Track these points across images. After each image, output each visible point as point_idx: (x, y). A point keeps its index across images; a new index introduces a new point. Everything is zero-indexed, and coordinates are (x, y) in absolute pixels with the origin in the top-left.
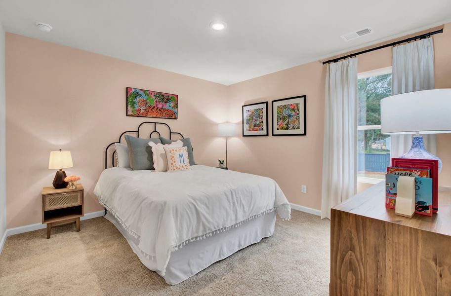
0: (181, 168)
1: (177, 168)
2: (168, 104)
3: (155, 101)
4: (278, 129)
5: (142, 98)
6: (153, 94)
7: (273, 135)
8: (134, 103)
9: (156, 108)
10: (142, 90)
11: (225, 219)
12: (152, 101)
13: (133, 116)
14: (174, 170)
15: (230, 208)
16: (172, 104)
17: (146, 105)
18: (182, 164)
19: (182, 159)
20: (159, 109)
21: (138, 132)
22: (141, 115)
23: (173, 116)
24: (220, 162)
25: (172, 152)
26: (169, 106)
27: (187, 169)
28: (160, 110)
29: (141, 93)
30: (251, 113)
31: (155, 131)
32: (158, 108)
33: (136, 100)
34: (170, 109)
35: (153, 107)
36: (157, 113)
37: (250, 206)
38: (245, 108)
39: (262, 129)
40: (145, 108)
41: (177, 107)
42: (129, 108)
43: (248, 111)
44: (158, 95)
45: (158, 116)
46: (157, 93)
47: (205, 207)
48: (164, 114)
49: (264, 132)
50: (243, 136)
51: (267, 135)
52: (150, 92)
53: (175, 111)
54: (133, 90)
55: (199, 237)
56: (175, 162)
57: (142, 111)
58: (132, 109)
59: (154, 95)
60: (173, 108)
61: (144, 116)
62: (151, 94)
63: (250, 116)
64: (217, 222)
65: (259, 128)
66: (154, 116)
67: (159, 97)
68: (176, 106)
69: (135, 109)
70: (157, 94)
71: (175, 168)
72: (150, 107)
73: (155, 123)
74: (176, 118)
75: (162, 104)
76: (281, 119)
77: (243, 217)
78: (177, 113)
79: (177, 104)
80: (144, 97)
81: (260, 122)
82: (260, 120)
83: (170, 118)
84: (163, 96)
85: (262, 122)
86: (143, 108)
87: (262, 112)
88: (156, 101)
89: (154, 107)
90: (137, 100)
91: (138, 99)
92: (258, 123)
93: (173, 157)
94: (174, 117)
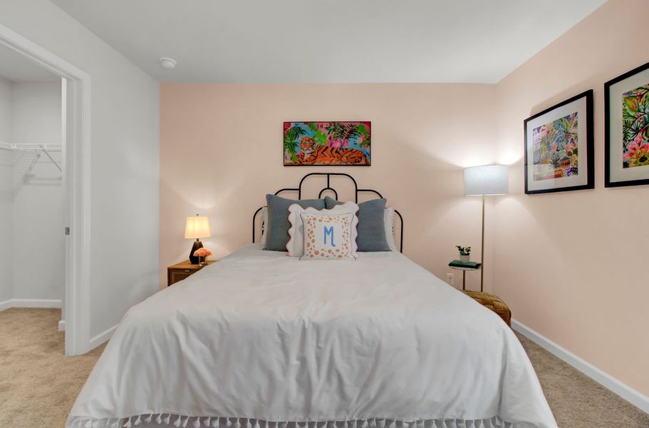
0: (326, 254)
1: (317, 253)
2: (351, 141)
3: (327, 138)
4: (626, 165)
5: (307, 135)
6: (325, 126)
7: (608, 184)
8: (295, 145)
9: (330, 149)
10: (306, 123)
11: (265, 398)
12: (323, 139)
13: (292, 165)
14: (312, 256)
15: (285, 372)
16: (360, 140)
17: (312, 146)
18: (328, 246)
19: (329, 237)
20: (334, 150)
21: (299, 190)
22: (305, 163)
23: (362, 159)
24: (461, 250)
25: (312, 222)
26: (354, 143)
27: (340, 256)
28: (337, 152)
29: (304, 127)
30: (544, 133)
31: (328, 188)
32: (333, 148)
33: (296, 140)
34: (357, 148)
35: (324, 148)
36: (332, 158)
37: (366, 386)
38: (532, 125)
39: (575, 171)
40: (312, 151)
41: (370, 144)
42: (286, 153)
43: (539, 129)
44: (332, 127)
45: (334, 162)
46: (331, 123)
47: (206, 349)
48: (344, 159)
49: (582, 178)
50: (527, 192)
51: (591, 185)
52: (320, 125)
53: (365, 150)
54: (292, 125)
55: (184, 418)
56: (313, 241)
57: (307, 157)
58: (290, 155)
59: (327, 128)
60: (361, 145)
61: (310, 163)
62: (322, 126)
63: (543, 141)
64: (233, 398)
65: (565, 170)
66: (327, 162)
67: (334, 130)
68: (368, 141)
69: (296, 154)
70: (331, 125)
71: (313, 253)
72: (320, 148)
73: (328, 174)
74: (368, 164)
75: (341, 142)
76: (637, 131)
77: (338, 412)
78: (370, 155)
79: (369, 139)
80: (310, 134)
81: (570, 154)
82: (570, 147)
83: (355, 163)
84: (342, 127)
85: (576, 152)
86: (308, 152)
87: (576, 125)
88: (330, 138)
89: (327, 148)
90: (298, 140)
91: (300, 139)
92: (563, 154)
93: (312, 232)
94: (363, 162)
